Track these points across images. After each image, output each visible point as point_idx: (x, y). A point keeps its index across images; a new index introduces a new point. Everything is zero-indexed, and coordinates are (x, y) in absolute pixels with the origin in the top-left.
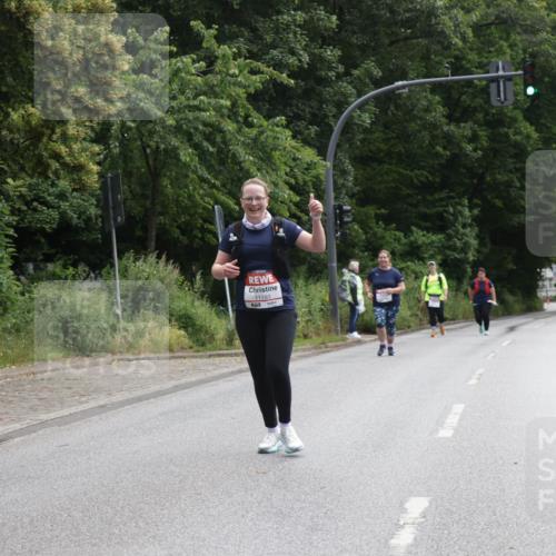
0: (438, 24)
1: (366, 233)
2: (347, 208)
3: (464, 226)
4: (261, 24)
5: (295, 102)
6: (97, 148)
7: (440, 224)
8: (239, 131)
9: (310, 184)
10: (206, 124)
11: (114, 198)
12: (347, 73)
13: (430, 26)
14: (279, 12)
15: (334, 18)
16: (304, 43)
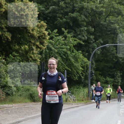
0: (117, 32)
1: (96, 77)
2: (93, 72)
3: (118, 77)
4: (77, 30)
5: (83, 47)
6: (40, 56)
7: (113, 76)
8: (71, 53)
9: (85, 66)
10: (64, 52)
11: (43, 67)
12: (95, 42)
13: (115, 32)
14: (81, 27)
15: (93, 29)
16: (86, 34)
